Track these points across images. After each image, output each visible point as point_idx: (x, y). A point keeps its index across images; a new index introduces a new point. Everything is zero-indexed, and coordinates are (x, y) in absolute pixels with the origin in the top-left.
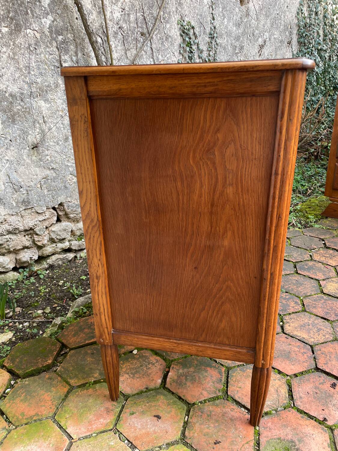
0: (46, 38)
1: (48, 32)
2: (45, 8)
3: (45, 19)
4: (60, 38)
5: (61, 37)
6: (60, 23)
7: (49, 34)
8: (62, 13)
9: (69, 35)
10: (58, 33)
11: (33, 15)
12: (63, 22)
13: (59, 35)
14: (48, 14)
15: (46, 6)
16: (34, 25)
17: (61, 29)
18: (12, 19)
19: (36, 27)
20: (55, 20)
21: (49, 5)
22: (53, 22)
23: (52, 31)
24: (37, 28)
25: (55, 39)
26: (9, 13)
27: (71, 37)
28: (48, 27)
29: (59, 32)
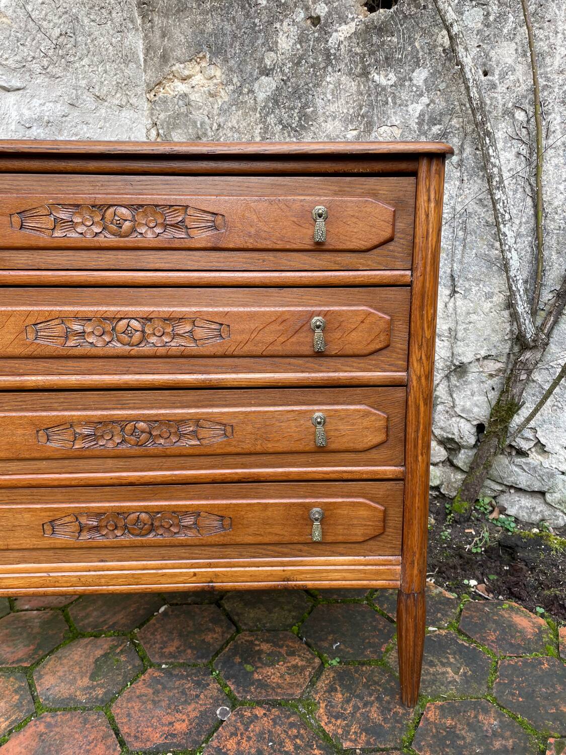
0: (410, 133)
1: (417, 123)
2: (417, 87)
3: (415, 105)
4: (436, 129)
5: (438, 127)
6: (440, 104)
7: (416, 126)
8: (447, 87)
9: (454, 122)
10: (433, 121)
11: (395, 103)
12: (447, 101)
13: (435, 124)
14: (421, 95)
15: (421, 83)
16: (393, 118)
17: (441, 113)
18: (363, 116)
19: (396, 121)
20: (432, 101)
21: (426, 80)
22: (428, 105)
23: (423, 120)
24: (399, 122)
25: (425, 134)
26: (361, 109)
27: (458, 122)
28: (417, 115)
29: (436, 119)
